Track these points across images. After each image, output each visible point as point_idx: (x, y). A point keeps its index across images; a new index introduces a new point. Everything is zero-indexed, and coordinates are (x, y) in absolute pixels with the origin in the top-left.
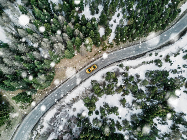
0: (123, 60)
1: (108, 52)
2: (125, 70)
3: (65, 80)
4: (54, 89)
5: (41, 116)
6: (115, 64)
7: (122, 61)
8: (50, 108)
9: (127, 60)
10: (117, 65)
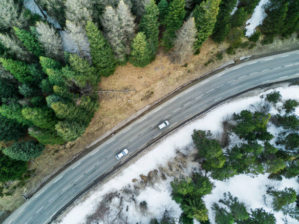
0: (277, 83)
1: (241, 59)
2: (279, 111)
3: (125, 123)
4: (92, 145)
5: (51, 217)
6: (256, 91)
7: (274, 86)
8: (77, 197)
9: (287, 84)
10: (261, 94)
